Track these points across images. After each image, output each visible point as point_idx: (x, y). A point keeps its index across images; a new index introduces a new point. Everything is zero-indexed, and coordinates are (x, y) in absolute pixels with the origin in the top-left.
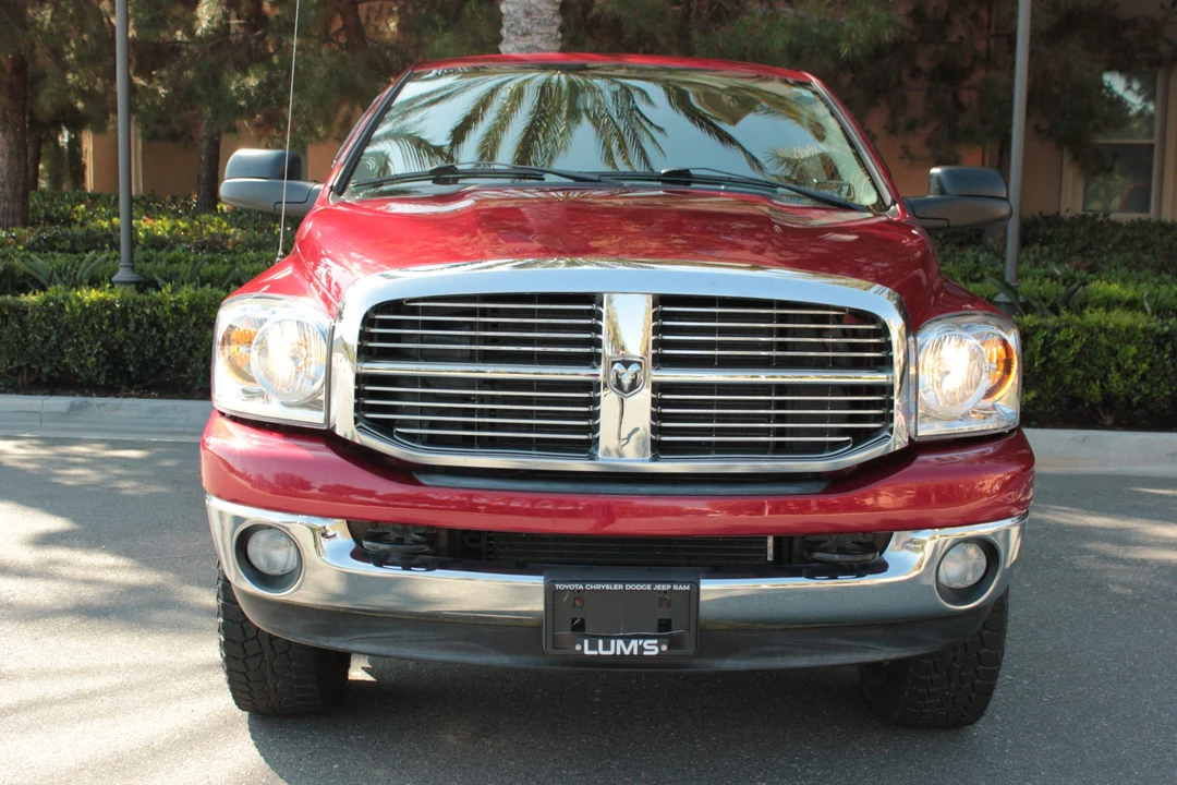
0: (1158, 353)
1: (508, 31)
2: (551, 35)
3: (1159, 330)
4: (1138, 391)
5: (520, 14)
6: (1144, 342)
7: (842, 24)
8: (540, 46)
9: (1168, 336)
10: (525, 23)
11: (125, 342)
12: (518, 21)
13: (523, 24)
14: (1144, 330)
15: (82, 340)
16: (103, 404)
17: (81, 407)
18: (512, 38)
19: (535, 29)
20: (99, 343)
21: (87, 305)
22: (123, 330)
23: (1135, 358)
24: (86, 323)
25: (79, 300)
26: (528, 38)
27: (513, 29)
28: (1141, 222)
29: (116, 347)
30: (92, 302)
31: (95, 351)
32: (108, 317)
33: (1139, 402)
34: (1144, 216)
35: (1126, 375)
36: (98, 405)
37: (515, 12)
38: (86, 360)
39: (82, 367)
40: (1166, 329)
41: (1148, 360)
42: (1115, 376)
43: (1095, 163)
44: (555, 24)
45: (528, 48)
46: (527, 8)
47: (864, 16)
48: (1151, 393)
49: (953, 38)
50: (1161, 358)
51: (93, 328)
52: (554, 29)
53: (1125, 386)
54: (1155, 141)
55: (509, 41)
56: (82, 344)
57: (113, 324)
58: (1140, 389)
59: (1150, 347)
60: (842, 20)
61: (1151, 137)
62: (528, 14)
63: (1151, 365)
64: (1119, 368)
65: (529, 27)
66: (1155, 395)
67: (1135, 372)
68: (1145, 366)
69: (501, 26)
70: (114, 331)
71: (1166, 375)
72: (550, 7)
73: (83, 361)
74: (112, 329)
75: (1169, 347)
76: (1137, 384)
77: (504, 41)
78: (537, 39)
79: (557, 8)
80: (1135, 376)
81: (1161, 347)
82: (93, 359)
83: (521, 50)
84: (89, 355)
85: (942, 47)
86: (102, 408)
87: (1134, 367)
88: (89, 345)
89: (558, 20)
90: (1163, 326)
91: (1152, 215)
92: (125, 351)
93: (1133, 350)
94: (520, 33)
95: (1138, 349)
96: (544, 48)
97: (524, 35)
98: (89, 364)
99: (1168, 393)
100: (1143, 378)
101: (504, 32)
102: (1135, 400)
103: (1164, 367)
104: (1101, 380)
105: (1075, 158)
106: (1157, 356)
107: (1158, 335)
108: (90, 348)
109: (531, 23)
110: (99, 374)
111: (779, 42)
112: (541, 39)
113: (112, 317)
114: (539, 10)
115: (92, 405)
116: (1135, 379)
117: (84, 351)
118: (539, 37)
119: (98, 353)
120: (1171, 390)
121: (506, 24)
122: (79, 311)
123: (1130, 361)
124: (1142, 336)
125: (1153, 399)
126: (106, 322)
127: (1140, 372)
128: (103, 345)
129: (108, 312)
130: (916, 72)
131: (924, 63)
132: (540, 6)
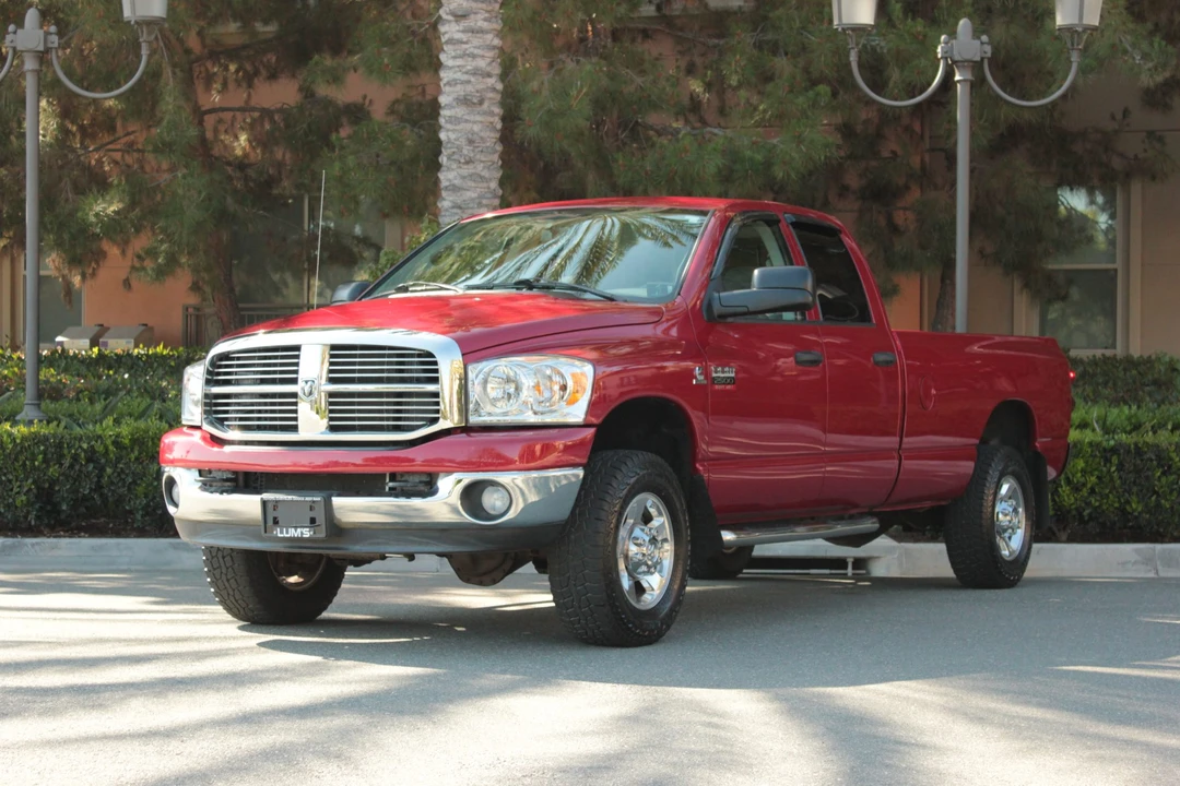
0: (1105, 465)
1: (449, 158)
2: (494, 162)
3: (1105, 444)
4: (1088, 504)
5: (463, 142)
6: (1091, 456)
7: (775, 146)
8: (483, 174)
9: (1114, 450)
10: (466, 150)
11: (58, 479)
12: (460, 148)
13: (465, 152)
14: (1090, 444)
15: (11, 477)
16: (37, 543)
17: (13, 547)
18: (454, 166)
19: (478, 157)
20: (30, 481)
21: (18, 441)
22: (56, 467)
23: (1083, 471)
24: (16, 459)
25: (10, 435)
26: (471, 166)
27: (455, 157)
28: (1105, 359)
29: (47, 485)
30: (24, 438)
31: (25, 489)
32: (40, 453)
33: (1090, 515)
34: (1109, 353)
35: (1076, 489)
36: (33, 545)
37: (457, 139)
38: (14, 501)
39: (8, 506)
40: (1112, 443)
41: (1096, 473)
42: (1065, 490)
43: (1048, 290)
44: (496, 152)
45: (471, 175)
46: (470, 136)
47: (799, 139)
48: (1100, 506)
49: (886, 154)
50: (1109, 471)
51: (24, 465)
52: (495, 157)
53: (1076, 499)
54: (1118, 265)
55: (449, 169)
56: (10, 481)
57: (45, 461)
58: (1091, 502)
59: (1097, 460)
60: (775, 141)
61: (1114, 262)
62: (471, 142)
63: (1098, 477)
64: (1069, 482)
65: (472, 155)
66: (1104, 507)
67: (1084, 485)
68: (1093, 479)
69: (440, 153)
70: (48, 467)
71: (1115, 488)
72: (492, 135)
73: (11, 500)
74: (44, 466)
75: (1115, 460)
76: (1087, 498)
77: (443, 169)
78: (480, 167)
79: (498, 135)
80: (1085, 490)
81: (1108, 461)
82: (24, 498)
83: (463, 178)
84: (18, 493)
85: (873, 163)
86: (37, 547)
87: (1082, 480)
88: (18, 483)
89: (499, 148)
90: (1108, 440)
91: (1119, 352)
92: (57, 488)
93: (1081, 464)
94: (463, 161)
95: (1086, 462)
96: (487, 176)
97: (467, 163)
98: (18, 503)
99: (1116, 505)
100: (1092, 491)
101: (443, 159)
102: (1086, 513)
103: (1112, 480)
104: (1052, 495)
105: (1026, 285)
106: (1104, 469)
107: (1105, 450)
108: (19, 487)
109: (473, 151)
110: (28, 513)
111: (712, 164)
112: (484, 168)
113: (45, 453)
114: (482, 138)
115: (26, 545)
116: (1085, 492)
117: (12, 490)
118: (482, 165)
119: (30, 490)
120: (1119, 501)
121: (445, 152)
122: (10, 446)
123: (1079, 475)
124: (1089, 450)
125: (1103, 511)
126: (41, 456)
127: (1089, 486)
128: (34, 482)
129: (42, 448)
130: (844, 191)
131: (853, 180)
132: (482, 134)
